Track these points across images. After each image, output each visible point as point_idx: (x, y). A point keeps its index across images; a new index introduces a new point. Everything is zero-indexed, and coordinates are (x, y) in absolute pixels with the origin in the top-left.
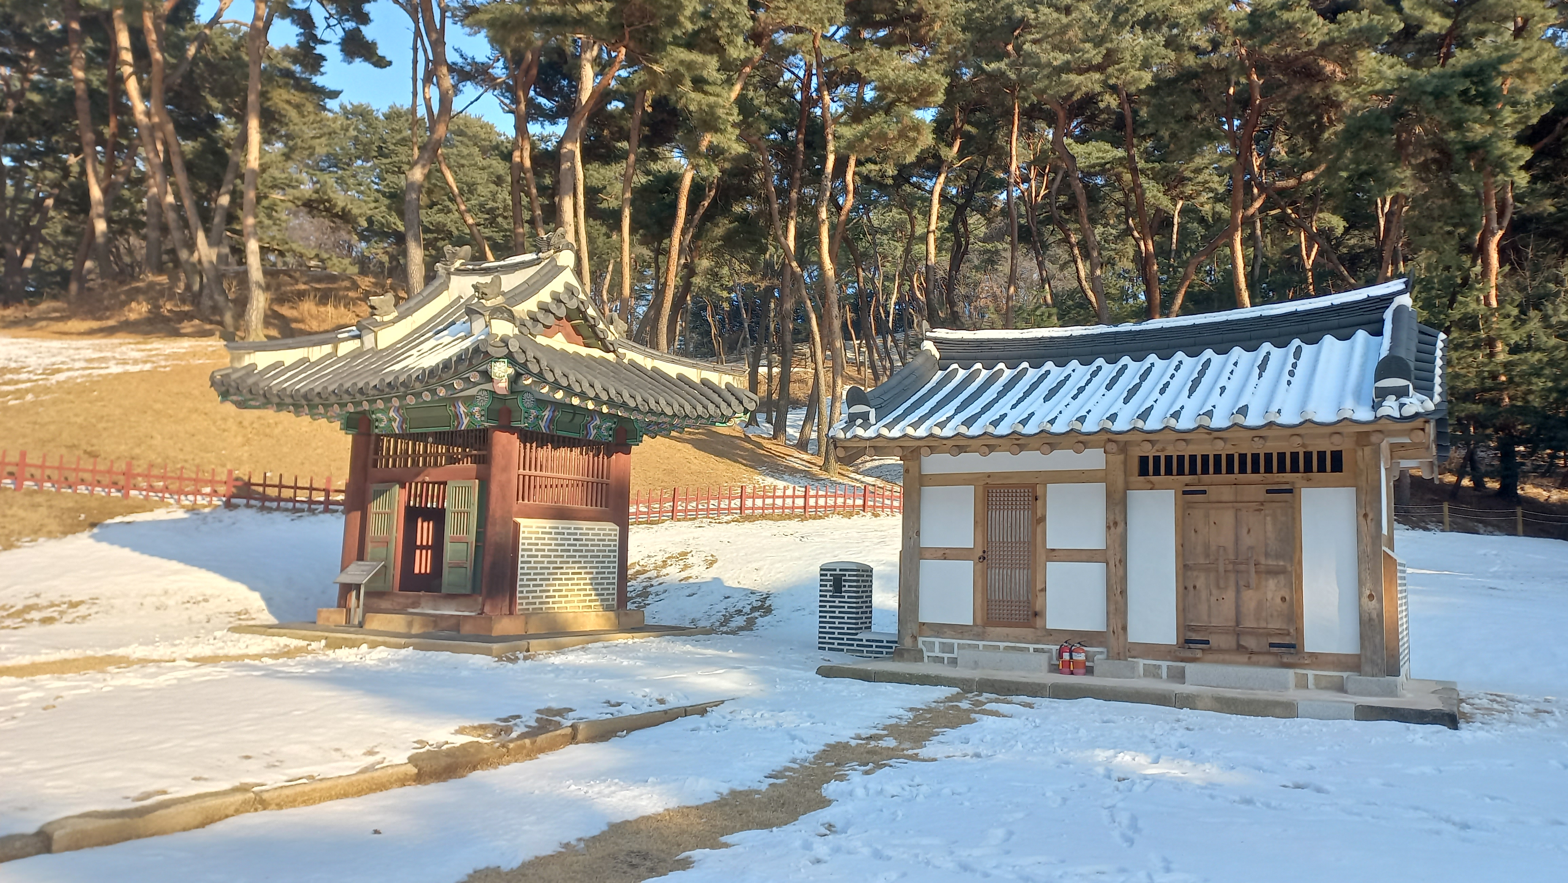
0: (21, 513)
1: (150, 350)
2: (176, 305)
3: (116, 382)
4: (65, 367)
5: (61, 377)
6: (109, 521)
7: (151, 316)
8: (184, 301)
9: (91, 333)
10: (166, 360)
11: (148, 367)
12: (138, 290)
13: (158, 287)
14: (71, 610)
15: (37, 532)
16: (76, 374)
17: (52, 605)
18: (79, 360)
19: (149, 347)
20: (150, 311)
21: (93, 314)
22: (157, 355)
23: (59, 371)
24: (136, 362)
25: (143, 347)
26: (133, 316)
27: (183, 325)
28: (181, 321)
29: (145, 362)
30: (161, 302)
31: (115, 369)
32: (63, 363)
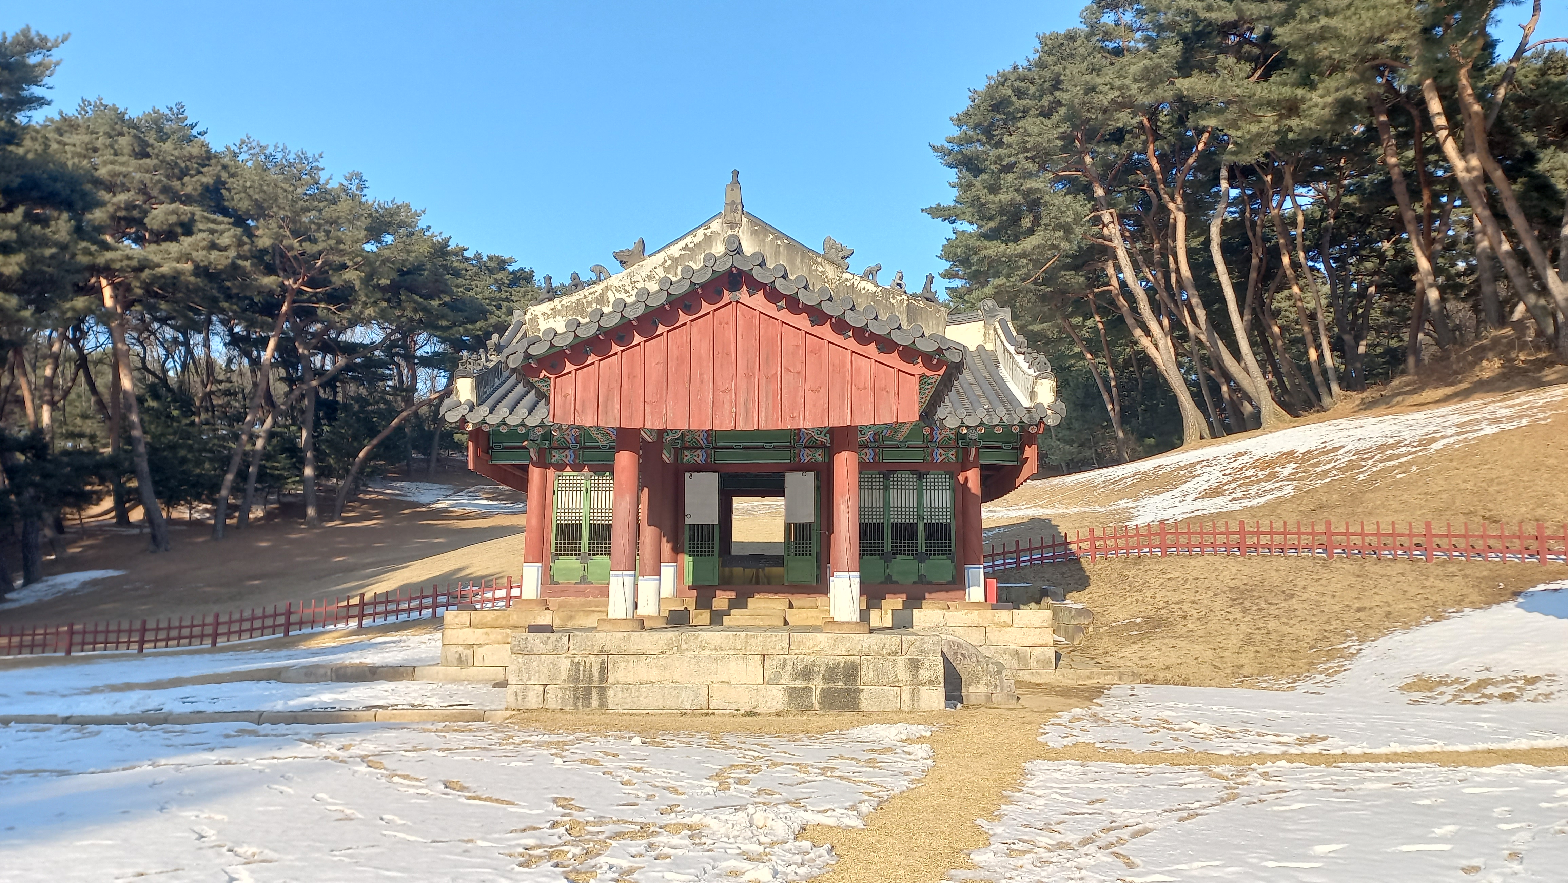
0: (1440, 584)
1: (1520, 404)
2: (1529, 355)
3: (1496, 443)
4: (1439, 435)
5: (1438, 445)
6: (1532, 589)
7: (1505, 370)
8: (1538, 349)
9: (1446, 399)
10: (1543, 412)
11: (1524, 422)
12: (1483, 348)
13: (1504, 341)
14: (1529, 687)
15: (1460, 603)
16: (1451, 440)
17: (1507, 680)
18: (1450, 426)
19: (1517, 401)
20: (1503, 366)
21: (1444, 380)
22: (1532, 408)
23: (1434, 440)
24: (1510, 419)
25: (1511, 403)
26: (1486, 375)
27: (1544, 373)
28: (1541, 369)
29: (1520, 417)
30: (1513, 355)
31: (1489, 430)
32: (1436, 432)
